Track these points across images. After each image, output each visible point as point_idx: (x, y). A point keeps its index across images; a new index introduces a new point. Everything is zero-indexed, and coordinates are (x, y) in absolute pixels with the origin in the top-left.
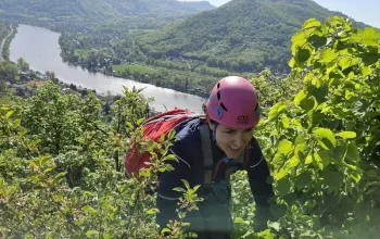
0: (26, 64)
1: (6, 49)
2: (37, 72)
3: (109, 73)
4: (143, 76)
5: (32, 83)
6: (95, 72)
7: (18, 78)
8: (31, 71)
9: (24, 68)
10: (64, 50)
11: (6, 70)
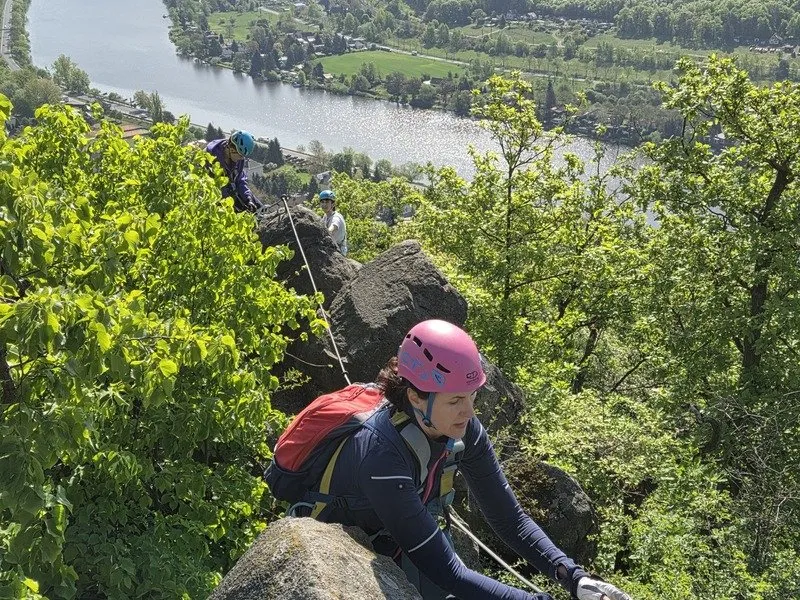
0: (77, 74)
1: (17, 32)
2: (113, 97)
3: (314, 83)
4: (414, 87)
6: (273, 82)
8: (95, 94)
9: (75, 86)
10: (181, 19)
11: (28, 95)
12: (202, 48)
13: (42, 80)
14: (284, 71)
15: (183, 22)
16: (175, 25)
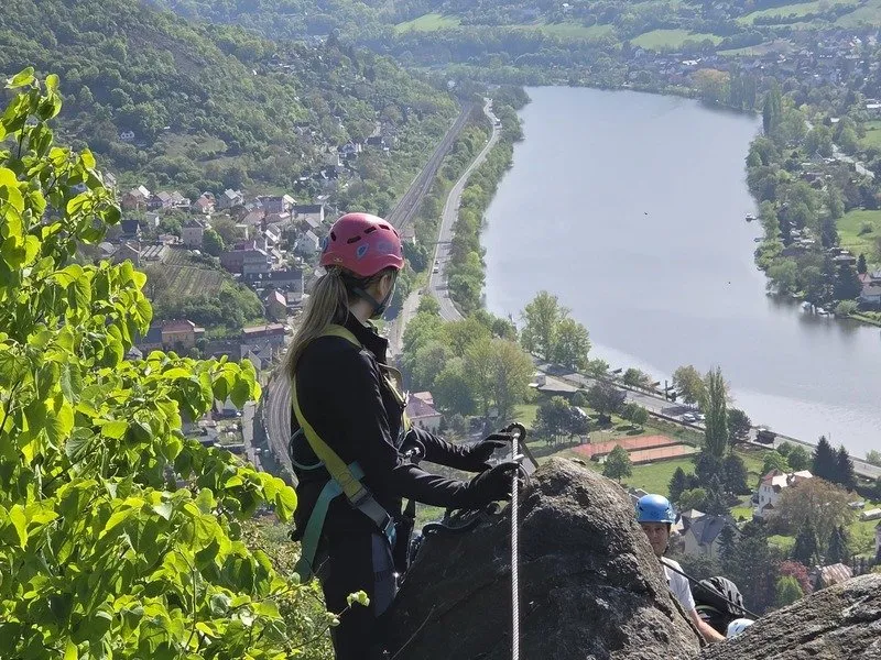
0: (569, 332)
1: (463, 247)
2: (631, 378)
5: (602, 442)
7: (527, 417)
8: (599, 370)
9: (561, 353)
10: (782, 224)
11: (469, 371)
12: (820, 281)
13: (499, 342)
15: (786, 228)
16: (769, 237)
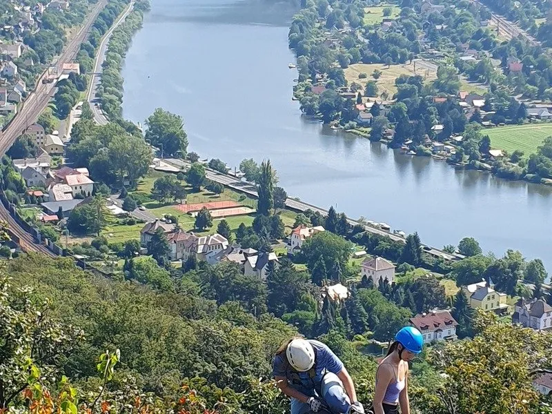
5: (194, 204)
14: (437, 144)
15: (313, 73)
16: (302, 78)
